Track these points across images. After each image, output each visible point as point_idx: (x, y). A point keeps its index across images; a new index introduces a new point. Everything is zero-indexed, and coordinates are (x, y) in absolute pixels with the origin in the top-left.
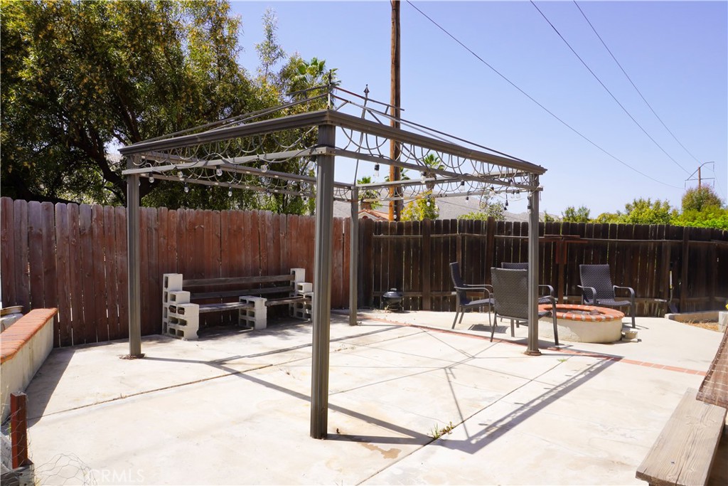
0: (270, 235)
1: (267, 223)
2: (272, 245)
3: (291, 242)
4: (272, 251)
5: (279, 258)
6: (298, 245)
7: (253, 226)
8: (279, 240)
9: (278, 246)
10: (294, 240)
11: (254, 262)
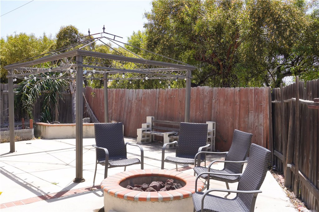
0: (206, 100)
1: (205, 93)
2: (207, 107)
3: (220, 106)
4: (207, 110)
5: (211, 115)
6: (225, 107)
7: (197, 96)
8: (211, 104)
9: (211, 107)
10: (221, 104)
11: (196, 115)
